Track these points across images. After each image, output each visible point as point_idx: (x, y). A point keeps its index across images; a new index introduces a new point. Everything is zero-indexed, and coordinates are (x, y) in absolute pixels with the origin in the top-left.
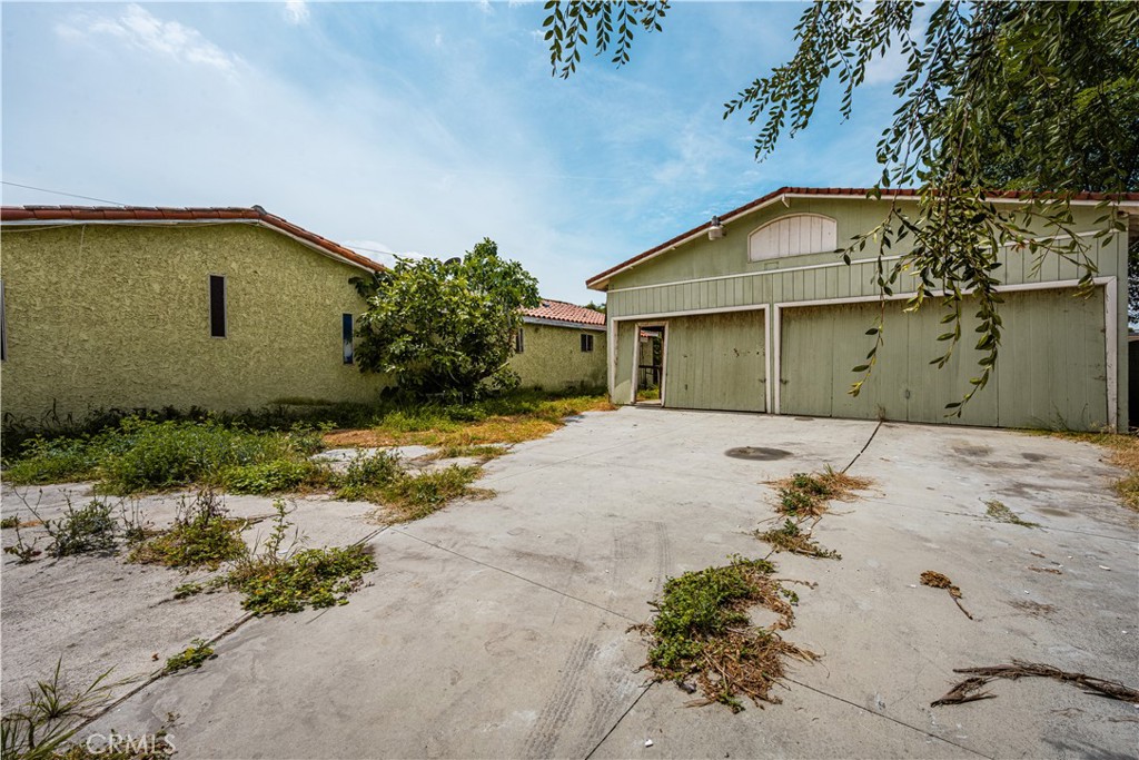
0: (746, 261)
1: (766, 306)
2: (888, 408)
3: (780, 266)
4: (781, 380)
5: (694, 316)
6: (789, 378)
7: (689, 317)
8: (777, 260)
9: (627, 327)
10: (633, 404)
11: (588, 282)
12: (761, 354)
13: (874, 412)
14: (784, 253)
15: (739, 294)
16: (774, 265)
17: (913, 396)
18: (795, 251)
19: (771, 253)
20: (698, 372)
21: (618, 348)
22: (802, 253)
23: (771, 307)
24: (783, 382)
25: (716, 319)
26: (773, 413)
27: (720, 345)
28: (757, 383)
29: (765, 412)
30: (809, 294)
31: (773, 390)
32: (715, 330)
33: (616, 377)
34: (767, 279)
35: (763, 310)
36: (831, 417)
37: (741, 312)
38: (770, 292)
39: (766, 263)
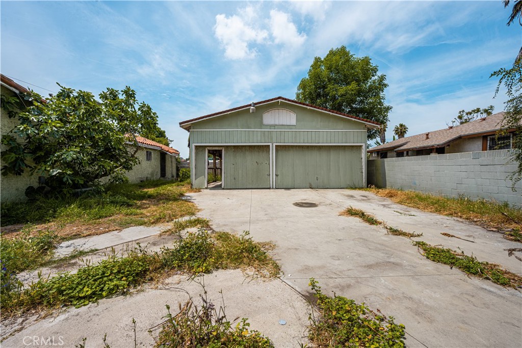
0: (261, 125)
1: (270, 144)
2: (312, 184)
3: (276, 128)
4: (276, 175)
5: (237, 146)
6: (279, 174)
7: (234, 146)
8: (274, 126)
9: (201, 149)
10: (207, 188)
11: (180, 124)
12: (267, 164)
13: (308, 186)
14: (277, 123)
15: (259, 138)
16: (273, 128)
17: (319, 179)
18: (281, 123)
19: (272, 123)
20: (240, 172)
21: (196, 160)
22: (284, 124)
23: (272, 144)
24: (277, 175)
25: (247, 148)
26: (273, 188)
27: (250, 160)
28: (266, 176)
29: (270, 188)
30: (286, 141)
31: (273, 179)
32: (247, 153)
33: (195, 175)
34: (271, 133)
35: (269, 146)
36: (294, 188)
37: (258, 146)
38: (272, 138)
39: (271, 126)
